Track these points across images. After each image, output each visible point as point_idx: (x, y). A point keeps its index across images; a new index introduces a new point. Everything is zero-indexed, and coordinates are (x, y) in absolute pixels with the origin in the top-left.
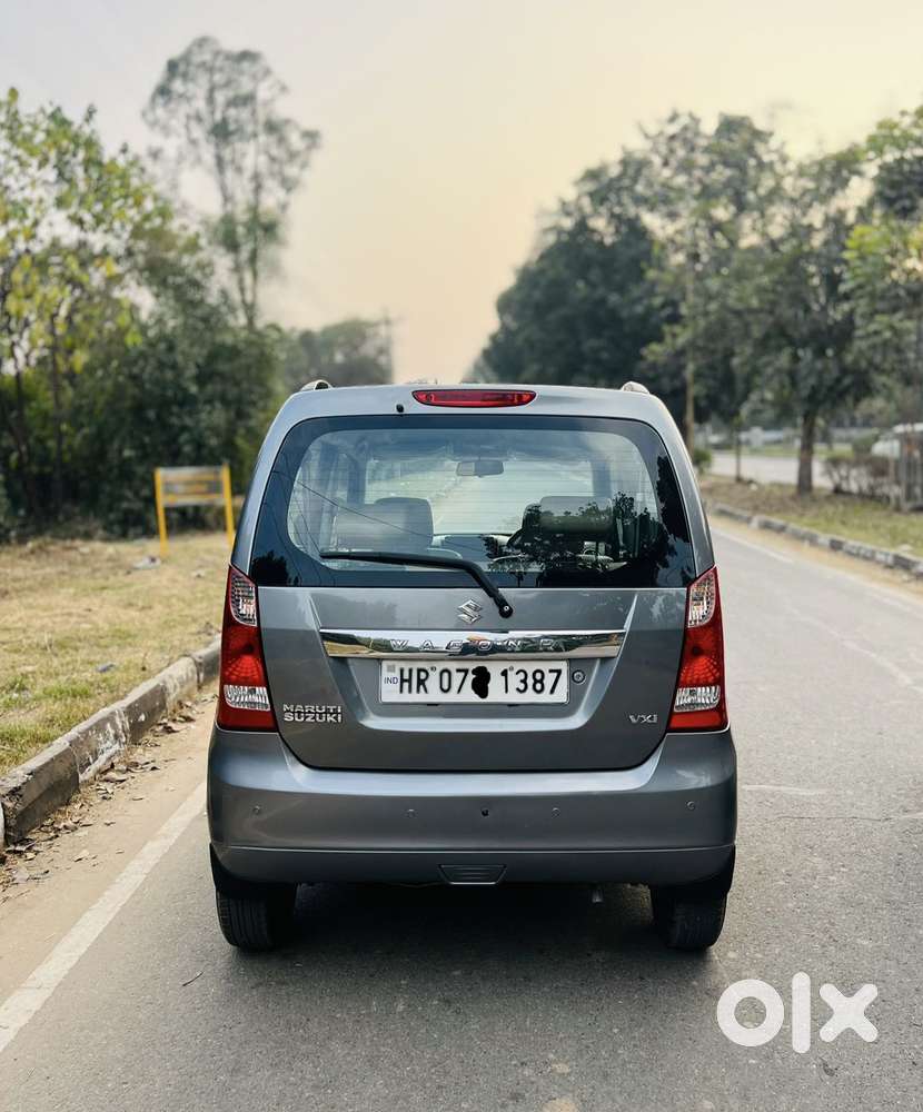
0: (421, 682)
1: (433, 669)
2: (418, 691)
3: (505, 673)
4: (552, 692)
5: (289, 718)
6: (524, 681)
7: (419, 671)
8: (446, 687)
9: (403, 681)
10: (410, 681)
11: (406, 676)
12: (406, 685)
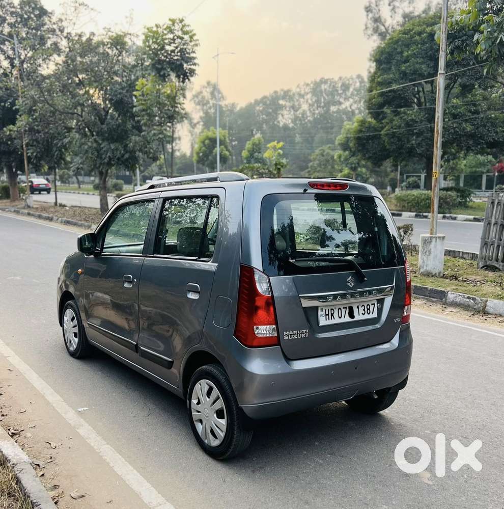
0: (332, 315)
1: (335, 308)
2: (332, 319)
3: (358, 307)
4: (373, 313)
5: (286, 337)
6: (364, 310)
7: (331, 309)
8: (340, 316)
9: (326, 315)
10: (328, 315)
11: (327, 313)
12: (327, 316)
